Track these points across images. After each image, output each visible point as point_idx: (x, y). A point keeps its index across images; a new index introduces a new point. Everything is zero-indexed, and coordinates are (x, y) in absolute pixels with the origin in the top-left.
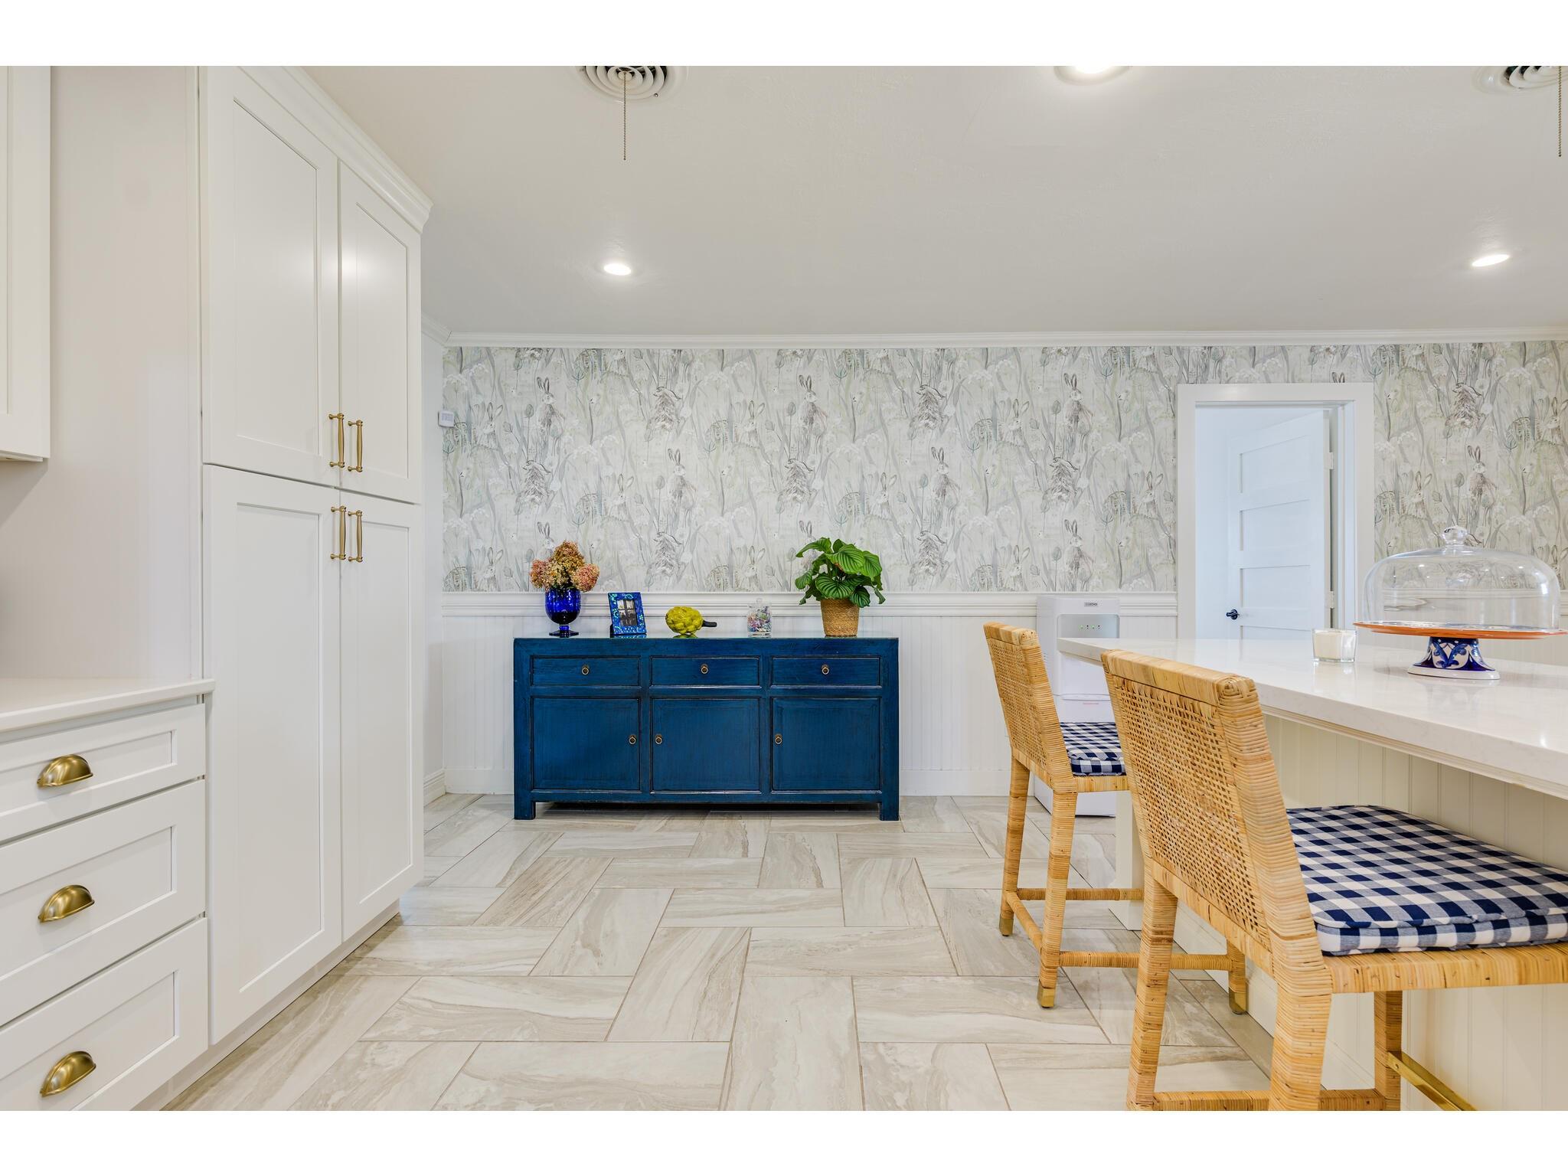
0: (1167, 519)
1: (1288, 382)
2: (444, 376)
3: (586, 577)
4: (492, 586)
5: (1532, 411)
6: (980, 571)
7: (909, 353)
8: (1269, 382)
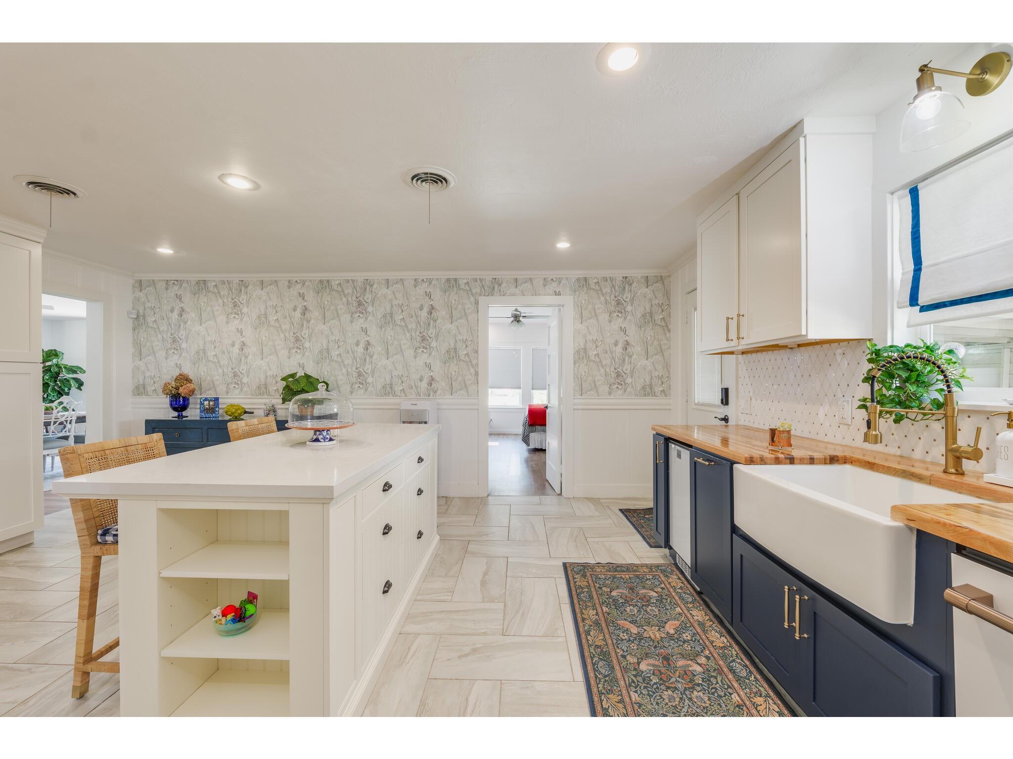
0: (474, 362)
1: (533, 295)
2: (133, 293)
3: (186, 390)
4: (155, 394)
5: (651, 309)
6: (384, 387)
7: (350, 282)
8: (524, 295)
